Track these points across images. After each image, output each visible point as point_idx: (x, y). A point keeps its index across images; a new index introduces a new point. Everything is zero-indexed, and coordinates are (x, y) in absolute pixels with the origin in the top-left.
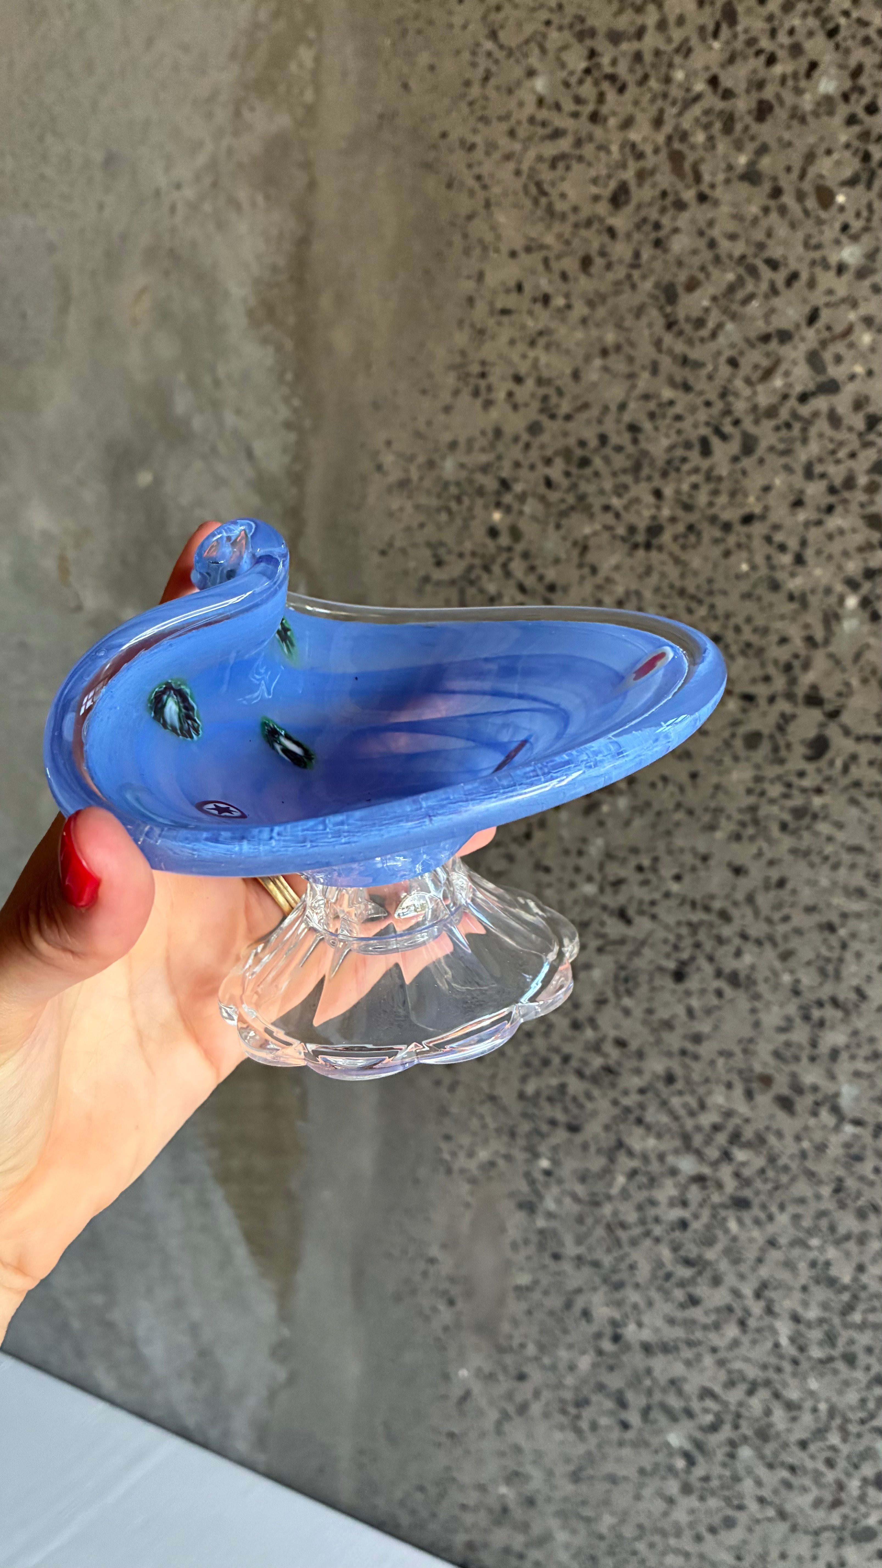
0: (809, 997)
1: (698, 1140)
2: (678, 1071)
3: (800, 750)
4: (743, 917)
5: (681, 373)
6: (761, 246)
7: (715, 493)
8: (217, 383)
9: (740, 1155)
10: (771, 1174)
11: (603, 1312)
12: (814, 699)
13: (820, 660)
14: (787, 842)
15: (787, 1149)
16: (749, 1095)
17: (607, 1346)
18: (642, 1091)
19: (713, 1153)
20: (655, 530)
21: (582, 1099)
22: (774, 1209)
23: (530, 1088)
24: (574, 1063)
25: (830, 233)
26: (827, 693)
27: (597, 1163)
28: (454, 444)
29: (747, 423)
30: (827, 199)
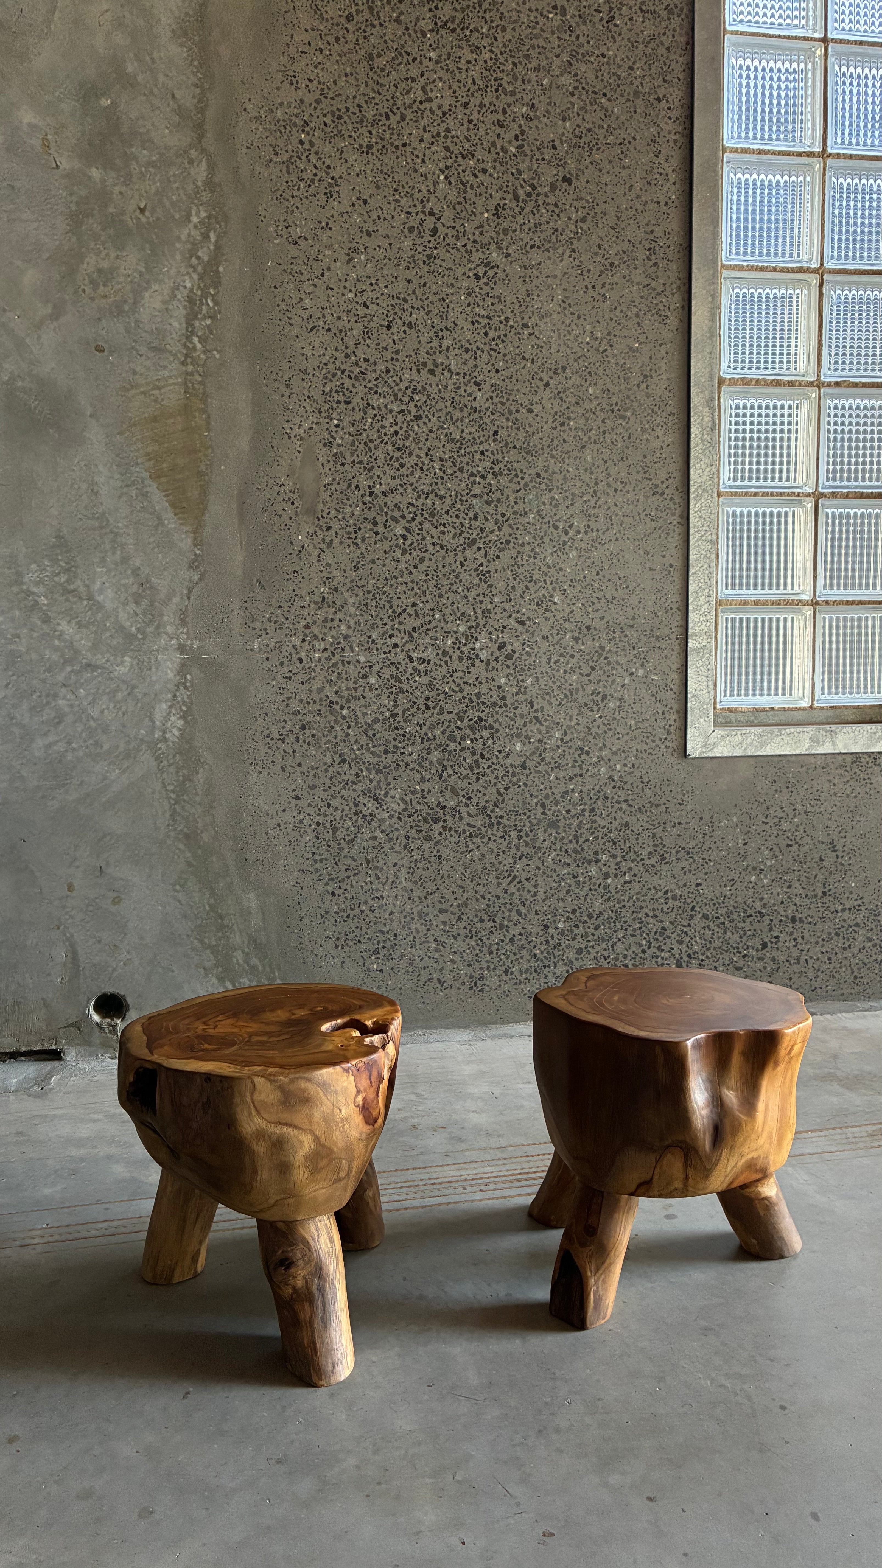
0: (438, 327)
1: (400, 395)
2: (390, 367)
3: (428, 232)
4: (412, 300)
5: (376, 87)
6: (403, 46)
7: (392, 134)
8: (153, 60)
9: (416, 398)
10: (428, 402)
11: (364, 483)
12: (432, 214)
13: (432, 198)
14: (426, 268)
15: (434, 390)
16: (418, 371)
17: (368, 499)
18: (377, 379)
19: (406, 399)
20: (370, 147)
21: (351, 388)
22: (430, 417)
23: (327, 389)
24: (347, 373)
25: (426, 47)
26: (436, 212)
27: (358, 416)
28: (282, 104)
29: (402, 109)
30: (424, 35)
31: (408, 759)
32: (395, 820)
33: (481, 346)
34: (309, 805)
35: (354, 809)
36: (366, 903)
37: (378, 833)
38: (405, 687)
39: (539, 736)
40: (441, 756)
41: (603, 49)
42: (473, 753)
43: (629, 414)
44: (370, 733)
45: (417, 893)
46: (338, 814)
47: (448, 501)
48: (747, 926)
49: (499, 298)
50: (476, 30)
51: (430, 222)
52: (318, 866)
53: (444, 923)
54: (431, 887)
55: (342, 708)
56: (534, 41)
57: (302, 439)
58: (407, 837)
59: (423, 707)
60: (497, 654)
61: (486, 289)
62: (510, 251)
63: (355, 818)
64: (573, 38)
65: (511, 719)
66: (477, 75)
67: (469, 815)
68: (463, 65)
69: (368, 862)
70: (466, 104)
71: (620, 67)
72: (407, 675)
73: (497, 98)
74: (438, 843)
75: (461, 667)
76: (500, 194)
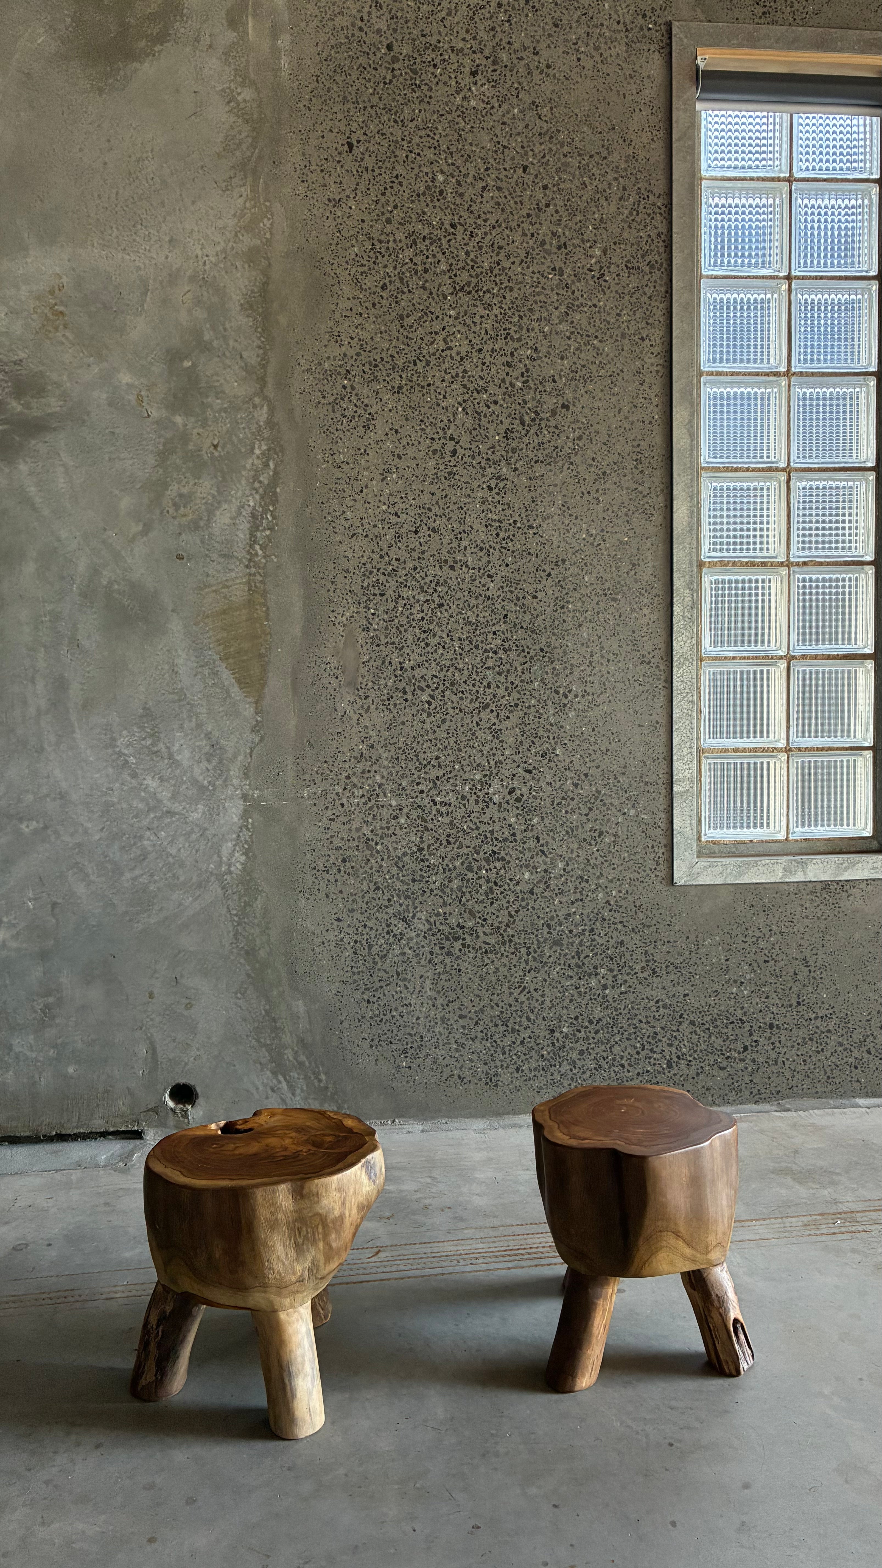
0: (457, 531)
1: (426, 587)
2: (418, 565)
3: (449, 454)
4: (435, 509)
5: (406, 341)
6: (428, 308)
7: (419, 377)
8: (225, 330)
9: (439, 589)
10: (449, 593)
11: (396, 660)
12: (452, 439)
13: (452, 426)
14: (447, 483)
15: (453, 583)
16: (441, 567)
17: (399, 672)
18: (406, 575)
19: (431, 591)
20: (400, 388)
21: (385, 583)
22: (451, 605)
23: (365, 585)
24: (381, 571)
25: (446, 307)
26: (455, 437)
27: (391, 605)
28: (328, 358)
29: (427, 357)
30: (445, 297)
31: (433, 887)
32: (421, 938)
33: (494, 545)
34: (349, 926)
35: (386, 929)
36: (396, 1009)
37: (407, 950)
38: (430, 826)
39: (544, 867)
40: (460, 883)
41: (595, 301)
42: (488, 881)
43: (619, 597)
44: (400, 865)
45: (440, 1001)
46: (373, 933)
47: (466, 672)
48: (729, 1031)
49: (508, 505)
50: (488, 291)
51: (450, 445)
52: (355, 977)
53: (464, 1027)
54: (452, 996)
55: (377, 844)
56: (538, 298)
57: (344, 626)
58: (431, 953)
59: (444, 842)
60: (508, 797)
61: (497, 498)
62: (518, 466)
63: (387, 937)
64: (570, 293)
65: (521, 852)
66: (489, 327)
67: (485, 933)
68: (477, 319)
69: (398, 974)
70: (481, 350)
71: (609, 314)
72: (432, 816)
73: (506, 344)
74: (458, 958)
75: (477, 809)
76: (509, 420)
